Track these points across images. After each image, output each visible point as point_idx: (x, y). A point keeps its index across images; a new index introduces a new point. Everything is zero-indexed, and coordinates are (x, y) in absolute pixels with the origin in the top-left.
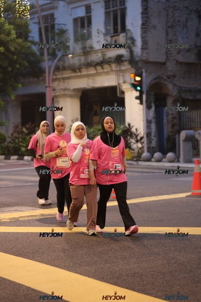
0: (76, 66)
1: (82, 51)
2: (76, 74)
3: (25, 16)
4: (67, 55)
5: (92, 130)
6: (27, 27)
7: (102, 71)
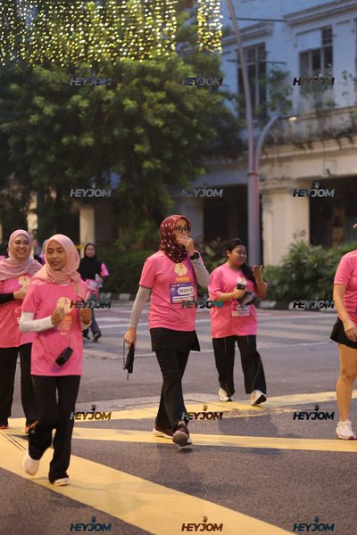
0: (303, 136)
1: (314, 110)
2: (302, 152)
3: (213, 48)
4: (287, 118)
5: (330, 253)
6: (217, 67)
7: (350, 146)
